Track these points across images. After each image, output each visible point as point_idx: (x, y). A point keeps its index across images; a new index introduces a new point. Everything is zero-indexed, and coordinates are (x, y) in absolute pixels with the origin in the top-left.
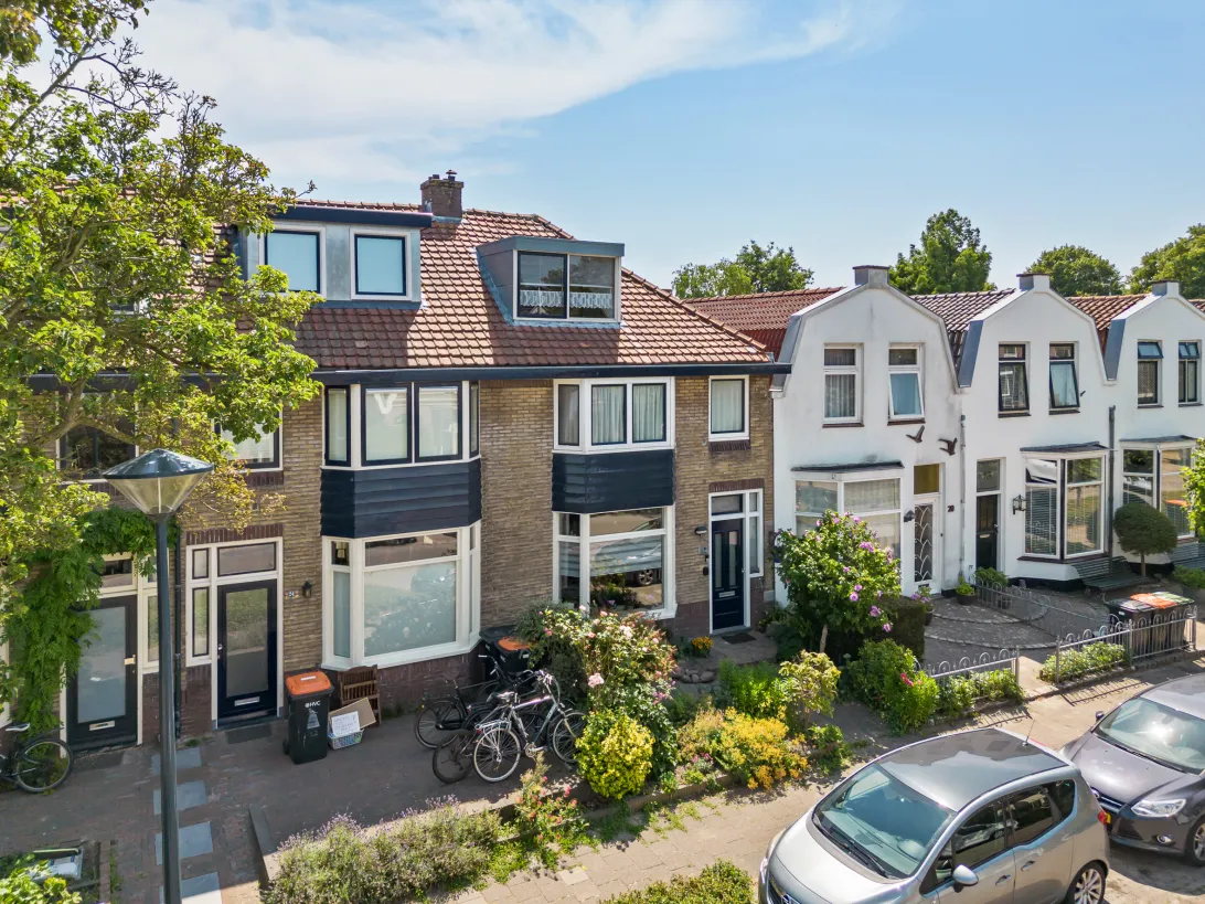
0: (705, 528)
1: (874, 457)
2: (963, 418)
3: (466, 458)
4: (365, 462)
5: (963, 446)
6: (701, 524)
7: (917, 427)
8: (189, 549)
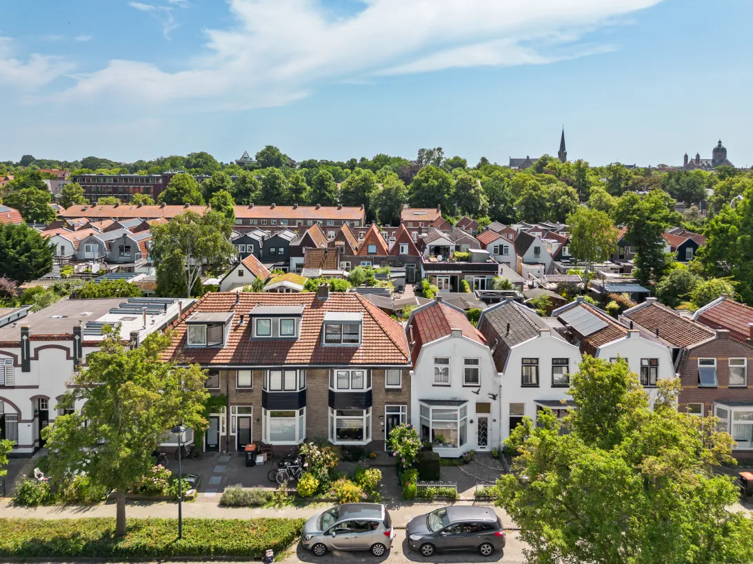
0: (383, 416)
1: (456, 398)
2: (501, 386)
3: (298, 391)
4: (270, 390)
5: (500, 397)
6: (381, 414)
7: (477, 389)
8: (231, 407)
